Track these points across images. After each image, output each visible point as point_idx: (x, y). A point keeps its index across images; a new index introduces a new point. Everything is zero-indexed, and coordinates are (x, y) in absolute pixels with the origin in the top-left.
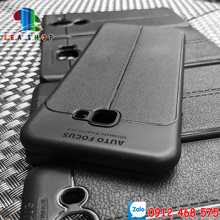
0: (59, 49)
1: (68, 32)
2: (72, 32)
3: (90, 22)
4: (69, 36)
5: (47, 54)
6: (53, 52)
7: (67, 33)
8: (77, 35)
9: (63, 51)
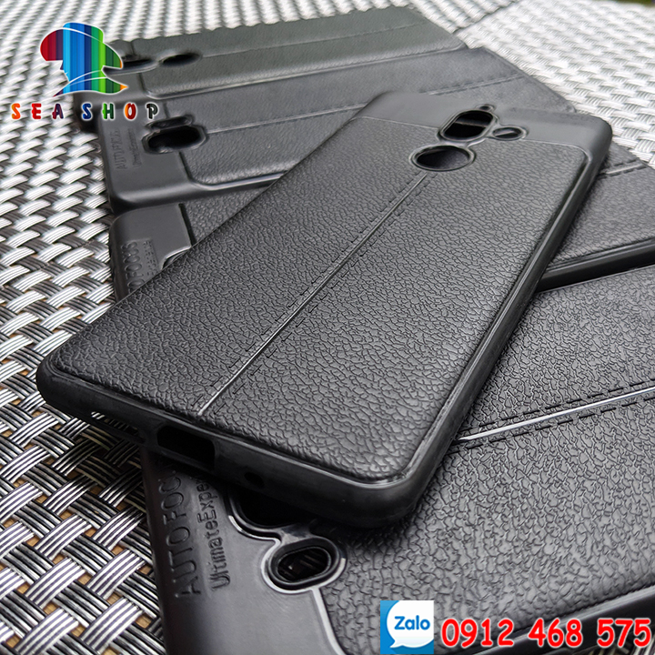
0: (147, 127)
1: (146, 85)
2: (159, 85)
3: (204, 56)
4: (150, 96)
5: (117, 142)
6: (131, 137)
7: (144, 89)
8: (171, 91)
9: (157, 131)
